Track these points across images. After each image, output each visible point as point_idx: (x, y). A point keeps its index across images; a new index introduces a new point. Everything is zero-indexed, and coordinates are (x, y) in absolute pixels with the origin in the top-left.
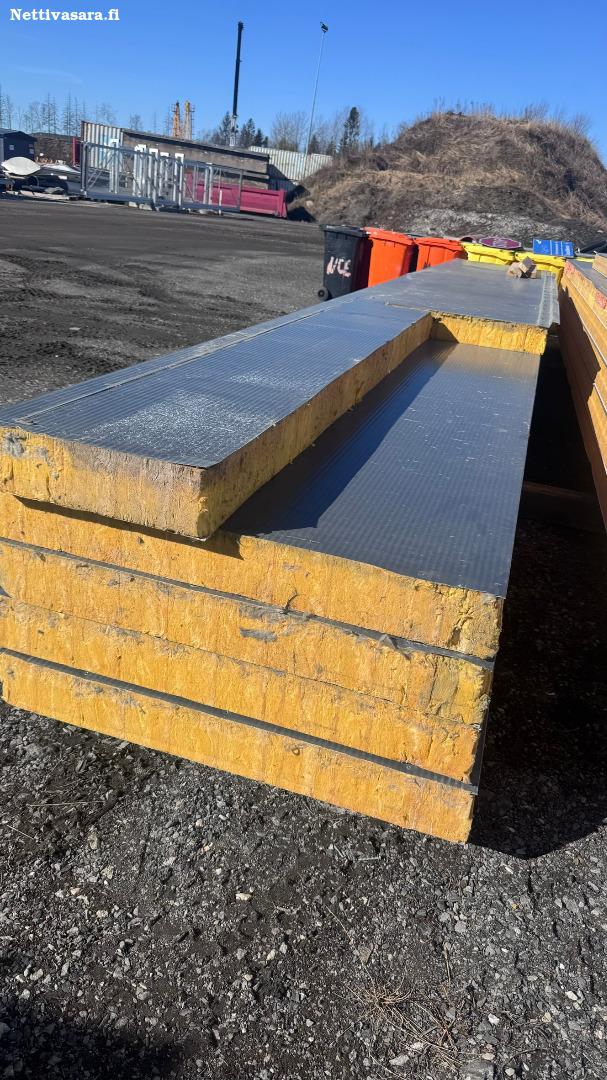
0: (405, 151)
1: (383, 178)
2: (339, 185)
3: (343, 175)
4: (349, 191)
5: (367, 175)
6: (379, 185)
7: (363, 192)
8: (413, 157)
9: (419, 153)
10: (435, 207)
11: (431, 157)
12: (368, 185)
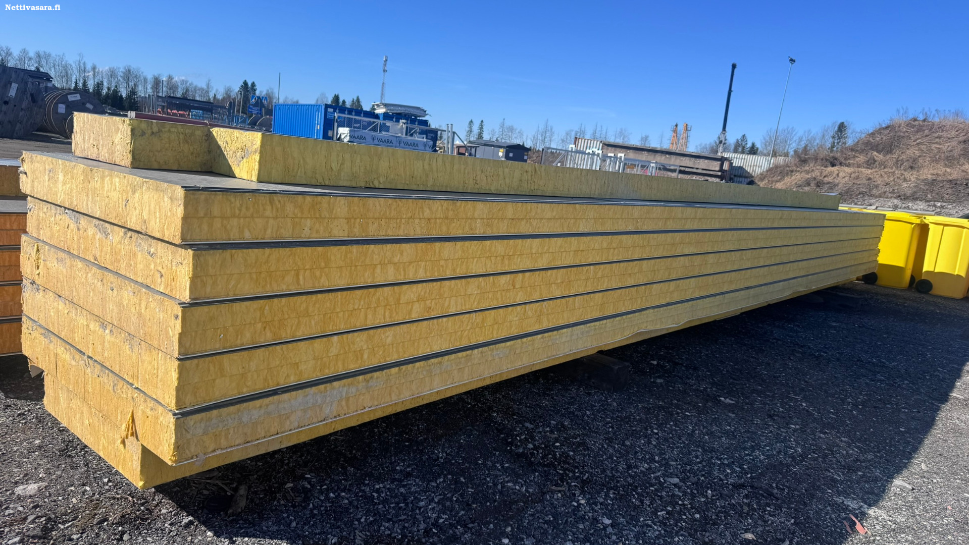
0: (862, 151)
1: (831, 173)
2: (787, 180)
3: (792, 171)
4: (796, 184)
5: (816, 171)
6: (826, 179)
7: (809, 184)
8: (869, 156)
9: (875, 153)
10: (880, 197)
11: (888, 157)
12: (815, 179)
